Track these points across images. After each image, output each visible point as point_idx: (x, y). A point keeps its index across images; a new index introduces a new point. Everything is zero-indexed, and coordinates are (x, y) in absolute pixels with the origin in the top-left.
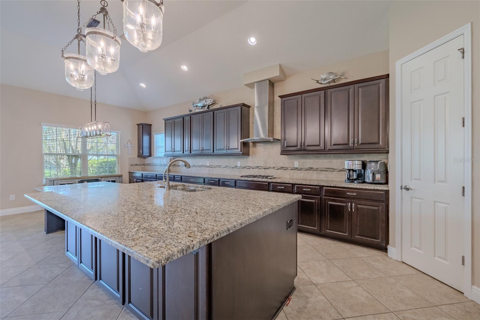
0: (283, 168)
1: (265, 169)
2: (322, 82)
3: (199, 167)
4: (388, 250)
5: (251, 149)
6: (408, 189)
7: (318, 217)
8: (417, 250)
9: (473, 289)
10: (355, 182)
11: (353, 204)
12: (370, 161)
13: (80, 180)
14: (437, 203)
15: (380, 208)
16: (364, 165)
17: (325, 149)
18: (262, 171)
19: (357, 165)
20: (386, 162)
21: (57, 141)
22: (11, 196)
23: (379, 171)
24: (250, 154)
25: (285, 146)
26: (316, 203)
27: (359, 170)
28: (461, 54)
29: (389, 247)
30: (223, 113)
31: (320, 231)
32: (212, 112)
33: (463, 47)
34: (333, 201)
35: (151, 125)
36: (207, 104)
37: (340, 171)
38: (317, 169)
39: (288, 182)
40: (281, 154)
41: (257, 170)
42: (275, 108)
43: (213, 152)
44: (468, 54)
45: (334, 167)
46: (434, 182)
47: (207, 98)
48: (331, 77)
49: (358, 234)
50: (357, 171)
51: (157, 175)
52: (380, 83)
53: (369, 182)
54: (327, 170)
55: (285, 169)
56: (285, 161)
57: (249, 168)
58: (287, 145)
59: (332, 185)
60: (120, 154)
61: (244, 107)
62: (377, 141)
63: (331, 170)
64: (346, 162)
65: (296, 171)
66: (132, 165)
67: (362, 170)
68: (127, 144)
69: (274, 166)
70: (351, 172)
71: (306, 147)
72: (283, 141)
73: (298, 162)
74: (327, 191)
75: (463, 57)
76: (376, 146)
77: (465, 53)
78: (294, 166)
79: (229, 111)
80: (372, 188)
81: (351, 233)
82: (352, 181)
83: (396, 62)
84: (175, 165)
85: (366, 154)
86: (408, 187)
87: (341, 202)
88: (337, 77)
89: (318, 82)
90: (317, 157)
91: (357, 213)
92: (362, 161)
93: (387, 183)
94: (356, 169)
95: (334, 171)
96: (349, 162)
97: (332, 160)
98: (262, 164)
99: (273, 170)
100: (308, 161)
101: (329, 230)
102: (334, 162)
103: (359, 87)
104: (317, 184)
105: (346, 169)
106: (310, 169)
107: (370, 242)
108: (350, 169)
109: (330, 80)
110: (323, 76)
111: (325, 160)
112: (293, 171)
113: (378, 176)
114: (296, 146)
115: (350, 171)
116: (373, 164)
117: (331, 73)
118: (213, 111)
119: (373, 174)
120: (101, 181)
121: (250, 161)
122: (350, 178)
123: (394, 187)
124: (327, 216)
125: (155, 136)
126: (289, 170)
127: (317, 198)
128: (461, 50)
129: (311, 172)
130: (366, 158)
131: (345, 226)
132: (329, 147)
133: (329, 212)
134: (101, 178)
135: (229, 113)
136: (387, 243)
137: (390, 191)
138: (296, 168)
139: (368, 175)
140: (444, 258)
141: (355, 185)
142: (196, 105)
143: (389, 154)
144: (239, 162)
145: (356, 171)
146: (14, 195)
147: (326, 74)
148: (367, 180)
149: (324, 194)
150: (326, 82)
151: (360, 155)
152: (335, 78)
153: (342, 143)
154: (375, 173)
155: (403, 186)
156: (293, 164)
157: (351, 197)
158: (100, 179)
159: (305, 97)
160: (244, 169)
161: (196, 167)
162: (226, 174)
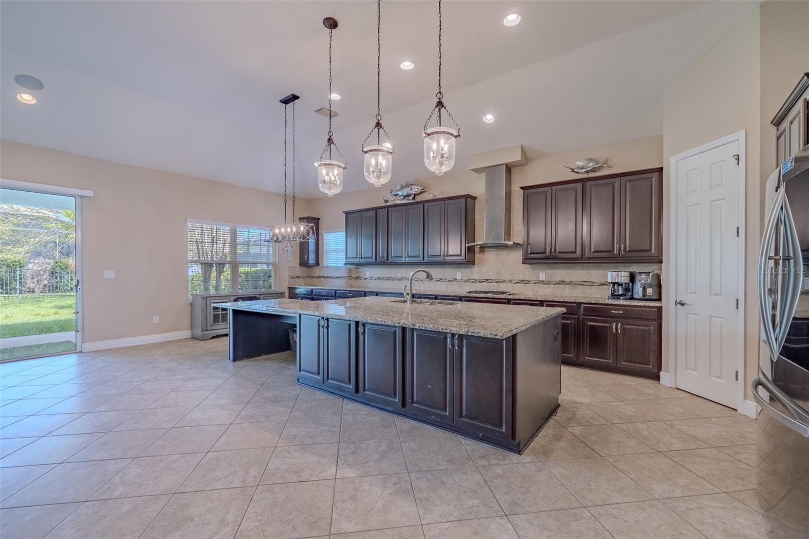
0: (523, 281)
1: (497, 282)
2: (578, 171)
3: (398, 280)
4: (661, 377)
5: (478, 256)
6: (683, 304)
7: (574, 341)
8: (693, 372)
9: (745, 404)
10: (621, 298)
11: (619, 324)
12: (640, 272)
13: (235, 297)
14: (714, 319)
15: (652, 327)
16: (632, 278)
17: (582, 257)
18: (494, 285)
19: (623, 277)
20: (659, 274)
21: (202, 244)
22: (154, 318)
23: (651, 284)
24: (476, 263)
25: (529, 252)
26: (572, 324)
27: (626, 283)
28: (736, 161)
29: (662, 374)
30: (439, 207)
31: (577, 359)
32: (422, 205)
33: (738, 153)
34: (594, 321)
35: (319, 219)
36: (413, 193)
37: (602, 284)
38: (570, 283)
39: (535, 299)
40: (523, 263)
41: (486, 284)
42: (512, 201)
43: (424, 259)
44: (743, 162)
45: (594, 281)
46: (710, 295)
47: (412, 185)
48: (591, 164)
49: (625, 359)
50: (624, 285)
51: (338, 291)
52: (652, 178)
53: (639, 297)
54: (584, 283)
55: (527, 282)
56: (526, 272)
57: (475, 281)
58: (532, 252)
59: (593, 302)
60: (277, 261)
61: (469, 200)
62: (649, 248)
63: (589, 284)
64: (610, 274)
65: (541, 285)
66: (292, 278)
67: (630, 284)
68: (286, 247)
69: (511, 278)
70: (616, 286)
71: (557, 254)
72: (525, 246)
73: (544, 273)
74: (586, 309)
75: (738, 164)
76: (648, 254)
77: (740, 160)
78: (539, 278)
79: (448, 204)
80: (643, 305)
81: (616, 360)
82: (618, 297)
83: (671, 158)
84: (359, 277)
85: (635, 264)
86: (683, 302)
87: (604, 322)
88: (598, 166)
89: (573, 170)
90: (570, 267)
91: (624, 335)
92: (629, 272)
93: (660, 299)
94: (623, 282)
95: (593, 285)
96: (613, 273)
97: (590, 271)
98: (492, 276)
99: (510, 284)
100: (558, 272)
101: (588, 357)
102: (594, 274)
103: (626, 181)
104: (574, 301)
105: (609, 283)
106: (561, 282)
107: (639, 369)
108: (614, 281)
109: (589, 169)
110: (580, 164)
111: (581, 271)
112: (537, 285)
113: (650, 291)
114: (544, 253)
115: (614, 286)
116: (644, 276)
117: (590, 160)
118: (423, 202)
119: (644, 288)
120: (259, 300)
121: (475, 272)
122: (615, 294)
123: (668, 303)
124: (587, 340)
125: (324, 235)
126: (531, 284)
127: (573, 318)
128: (736, 157)
129: (562, 286)
130: (635, 268)
131: (608, 351)
132: (587, 255)
133: (588, 334)
134: (260, 295)
135: (447, 206)
136: (660, 368)
137: (663, 309)
138: (542, 281)
139: (637, 290)
140: (719, 376)
141: (621, 302)
142: (395, 193)
143: (662, 264)
144: (459, 274)
145: (622, 285)
146: (157, 317)
147: (584, 160)
148: (636, 296)
149: (582, 313)
150: (583, 171)
151: (627, 264)
152: (595, 166)
153: (604, 249)
154: (646, 286)
155: (678, 301)
156: (538, 276)
157: (616, 315)
158: (258, 296)
159: (556, 190)
160: (467, 283)
161: (392, 280)
162: (440, 289)
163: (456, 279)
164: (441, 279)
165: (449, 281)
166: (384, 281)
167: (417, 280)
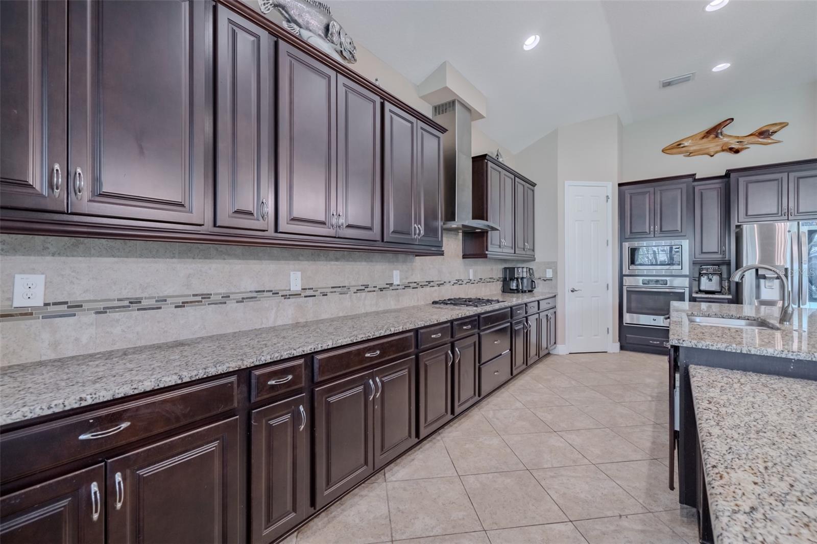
0: (459, 281)
1: (439, 286)
17: (515, 253)
19: (524, 273)
32: (380, 100)
38: (485, 281)
41: (428, 289)
43: (382, 238)
44: (610, 200)
56: (461, 268)
57: (416, 286)
65: (470, 285)
73: (472, 270)
78: (469, 277)
79: (422, 130)
83: (565, 182)
98: (434, 275)
100: (479, 268)
106: (480, 280)
112: (467, 285)
114: (500, 245)
121: (416, 271)
126: (464, 284)
129: (481, 284)
135: (422, 133)
153: (521, 246)
156: (469, 273)
163: (391, 284)
164: (367, 286)
165: (381, 290)
167: (311, 292)
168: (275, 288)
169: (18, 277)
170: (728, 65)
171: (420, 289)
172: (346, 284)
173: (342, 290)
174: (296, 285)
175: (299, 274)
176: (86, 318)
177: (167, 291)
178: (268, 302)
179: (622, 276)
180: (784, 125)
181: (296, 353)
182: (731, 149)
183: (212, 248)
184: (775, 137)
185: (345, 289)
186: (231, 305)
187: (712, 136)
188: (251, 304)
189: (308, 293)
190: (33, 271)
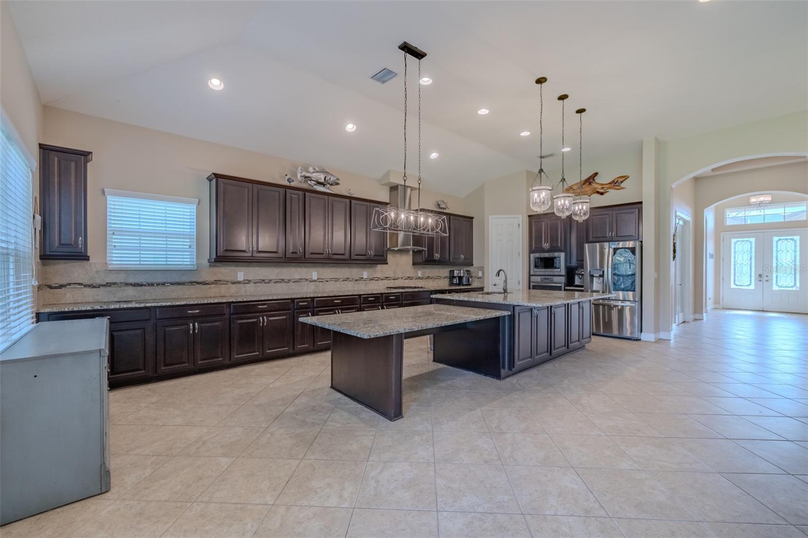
1: (394, 279)
3: (294, 282)
30: (365, 207)
32: (349, 200)
38: (432, 278)
43: (350, 258)
44: (521, 227)
45: (441, 276)
54: (437, 278)
56: (411, 270)
57: (378, 279)
69: (402, 276)
75: (519, 228)
83: (489, 216)
95: (441, 279)
98: (391, 274)
106: (428, 277)
111: (436, 270)
112: (417, 280)
118: (351, 198)
121: (378, 271)
129: (429, 280)
138: (419, 277)
142: (307, 175)
156: (417, 273)
160: (372, 281)
161: (286, 282)
162: (346, 289)
163: (362, 278)
164: (348, 279)
165: (356, 280)
166: (272, 284)
167: (321, 280)
168: (307, 278)
169: (239, 273)
170: (570, 149)
171: (380, 281)
172: (338, 277)
173: (336, 280)
174: (315, 277)
175: (316, 273)
176: (252, 285)
177: (271, 278)
178: (304, 283)
179: (530, 275)
180: (626, 178)
181: (308, 296)
182: (598, 192)
183: (285, 264)
184: (622, 185)
185: (337, 280)
186: (291, 283)
187: (587, 184)
188: (298, 283)
189: (320, 280)
190: (241, 271)
